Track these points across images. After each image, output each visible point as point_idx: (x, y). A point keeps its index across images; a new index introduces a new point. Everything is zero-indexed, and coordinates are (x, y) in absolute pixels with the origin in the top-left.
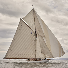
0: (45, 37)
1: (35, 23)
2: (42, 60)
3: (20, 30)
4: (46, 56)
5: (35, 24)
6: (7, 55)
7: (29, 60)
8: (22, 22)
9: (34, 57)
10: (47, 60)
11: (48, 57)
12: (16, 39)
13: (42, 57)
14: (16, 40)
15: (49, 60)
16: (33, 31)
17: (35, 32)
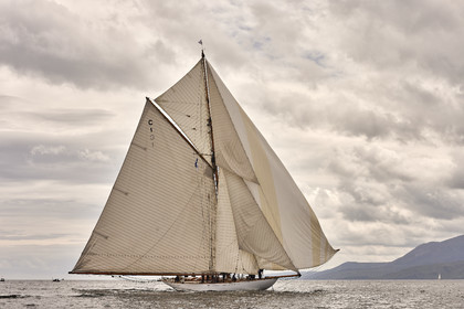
0: (256, 181)
1: (210, 120)
2: (242, 280)
3: (145, 149)
4: (262, 260)
5: (210, 125)
6: (86, 258)
7: (177, 280)
8: (152, 115)
9: (206, 269)
10: (266, 278)
11: (270, 265)
12: (125, 190)
13: (240, 267)
14: (126, 194)
15: (276, 278)
16: (201, 156)
17: (209, 159)
